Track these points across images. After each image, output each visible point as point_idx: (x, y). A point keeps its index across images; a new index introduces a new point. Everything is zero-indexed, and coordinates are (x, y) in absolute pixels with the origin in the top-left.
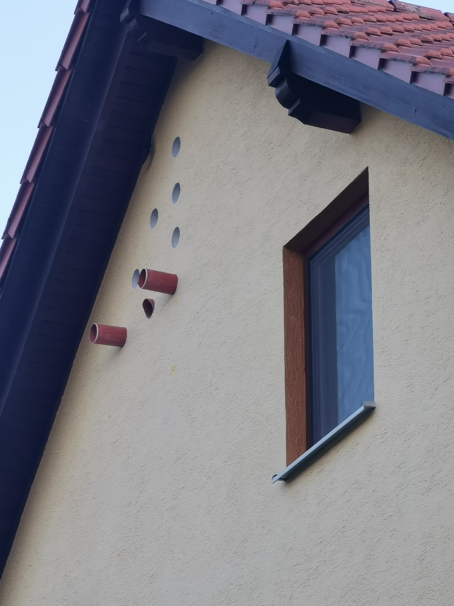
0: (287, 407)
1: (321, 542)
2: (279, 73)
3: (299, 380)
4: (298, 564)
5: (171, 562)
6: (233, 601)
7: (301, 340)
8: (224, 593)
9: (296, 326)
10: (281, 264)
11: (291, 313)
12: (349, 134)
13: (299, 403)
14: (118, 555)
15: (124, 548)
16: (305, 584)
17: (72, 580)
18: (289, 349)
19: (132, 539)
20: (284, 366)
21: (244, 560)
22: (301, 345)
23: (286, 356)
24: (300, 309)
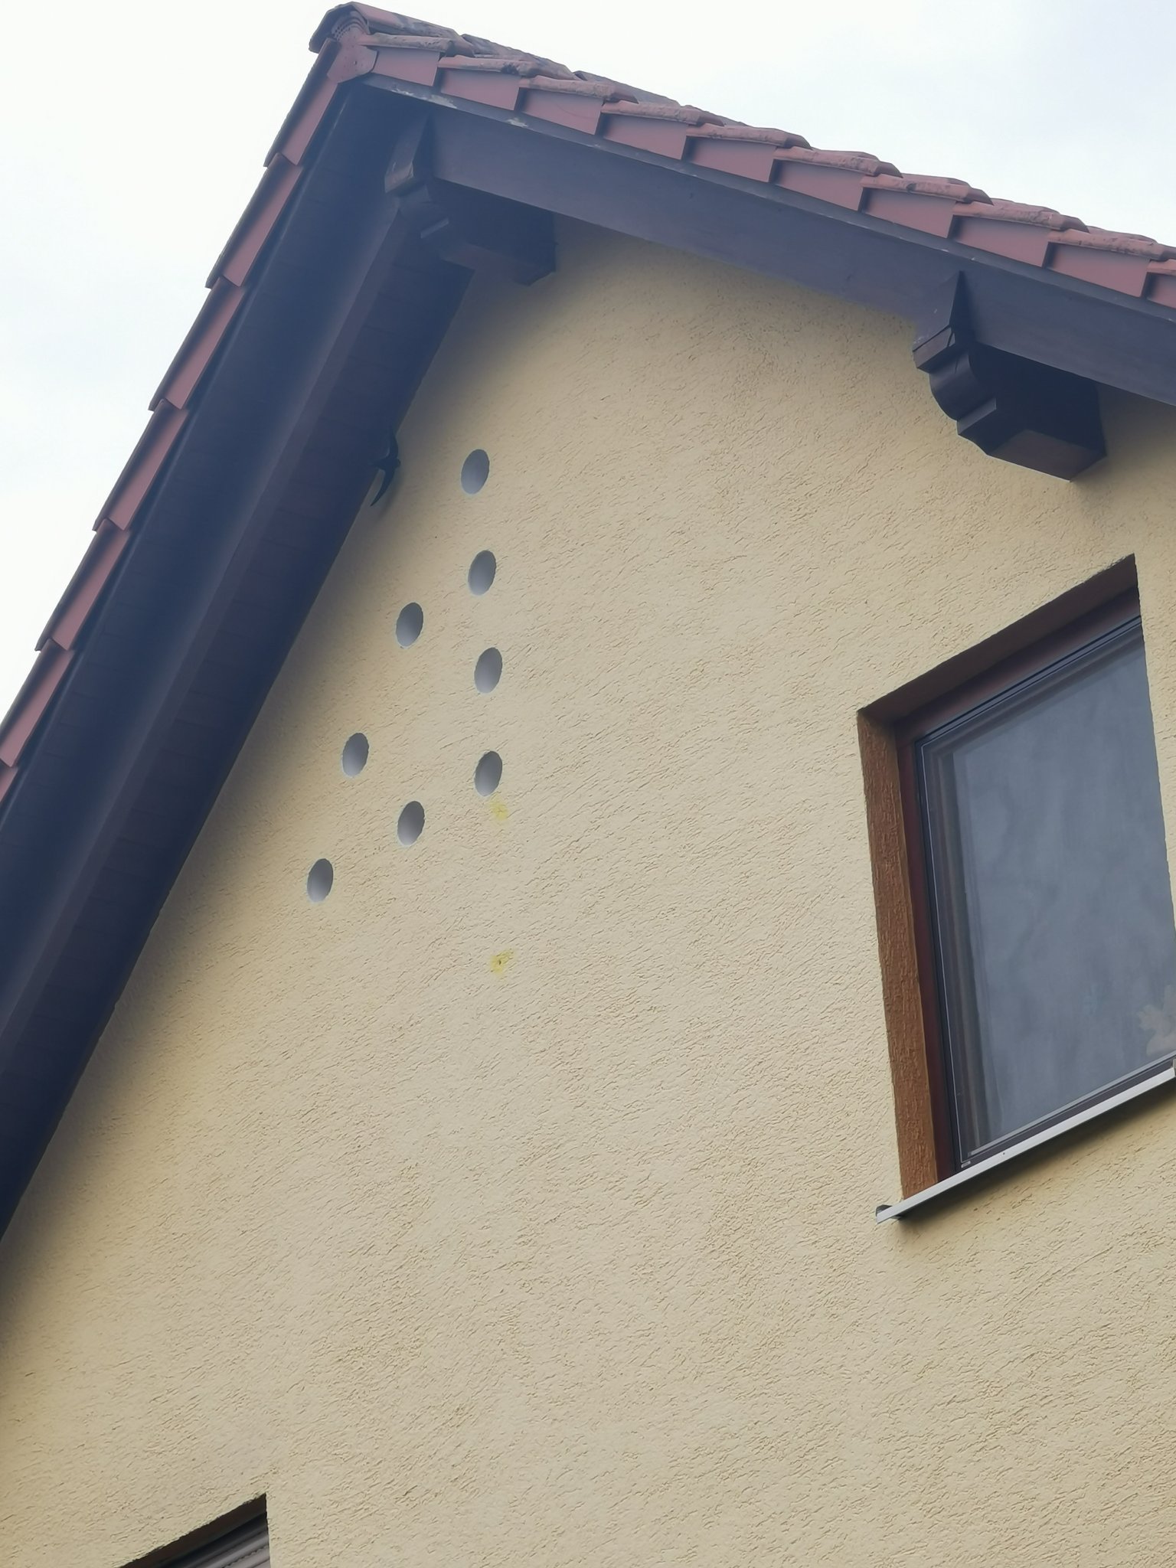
0: (893, 1059)
1: (1032, 1355)
2: (953, 342)
3: (909, 1000)
4: (957, 1399)
5: (522, 1381)
6: (741, 1472)
7: (905, 914)
8: (711, 1456)
9: (894, 884)
10: (856, 748)
11: (883, 855)
12: (1068, 481)
13: (913, 1051)
14: (337, 1359)
15: (357, 1345)
16: (982, 1445)
17: (179, 1411)
18: (886, 933)
19: (384, 1327)
20: (880, 970)
21: (772, 1385)
22: (906, 926)
23: (882, 949)
24: (898, 848)
